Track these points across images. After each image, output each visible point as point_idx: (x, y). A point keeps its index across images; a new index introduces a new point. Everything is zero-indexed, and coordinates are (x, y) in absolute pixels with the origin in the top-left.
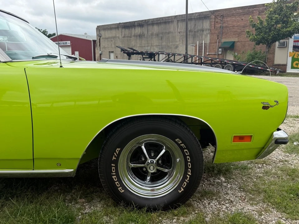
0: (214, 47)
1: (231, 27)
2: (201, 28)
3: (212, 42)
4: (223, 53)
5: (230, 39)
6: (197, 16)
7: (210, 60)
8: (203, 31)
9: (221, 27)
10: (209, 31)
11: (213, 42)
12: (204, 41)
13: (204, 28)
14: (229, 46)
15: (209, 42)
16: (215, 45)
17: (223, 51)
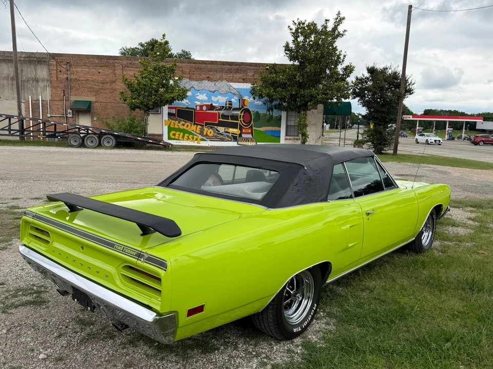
0: (59, 107)
1: (83, 80)
2: (33, 76)
3: (55, 99)
4: (74, 116)
5: (84, 97)
6: (25, 57)
7: (76, 128)
8: (37, 81)
9: (67, 79)
10: (49, 83)
11: (57, 99)
12: (40, 97)
13: (38, 76)
14: (86, 108)
15: (50, 99)
16: (60, 103)
17: (75, 114)
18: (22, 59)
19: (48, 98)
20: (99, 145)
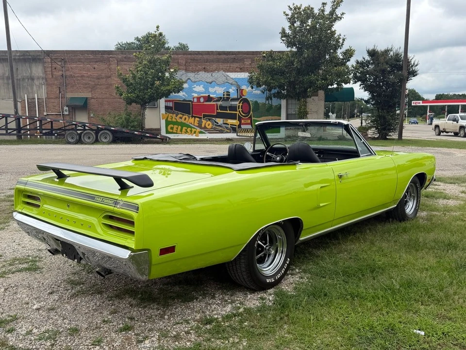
0: (55, 104)
1: (78, 77)
2: (28, 74)
3: (51, 97)
4: (71, 113)
5: (80, 94)
6: (19, 56)
8: (33, 79)
9: (62, 76)
10: (44, 81)
11: (53, 97)
12: (36, 95)
13: (33, 74)
14: (83, 104)
15: (46, 96)
16: (56, 101)
17: (71, 111)
18: (17, 58)
19: (44, 96)
20: (97, 141)
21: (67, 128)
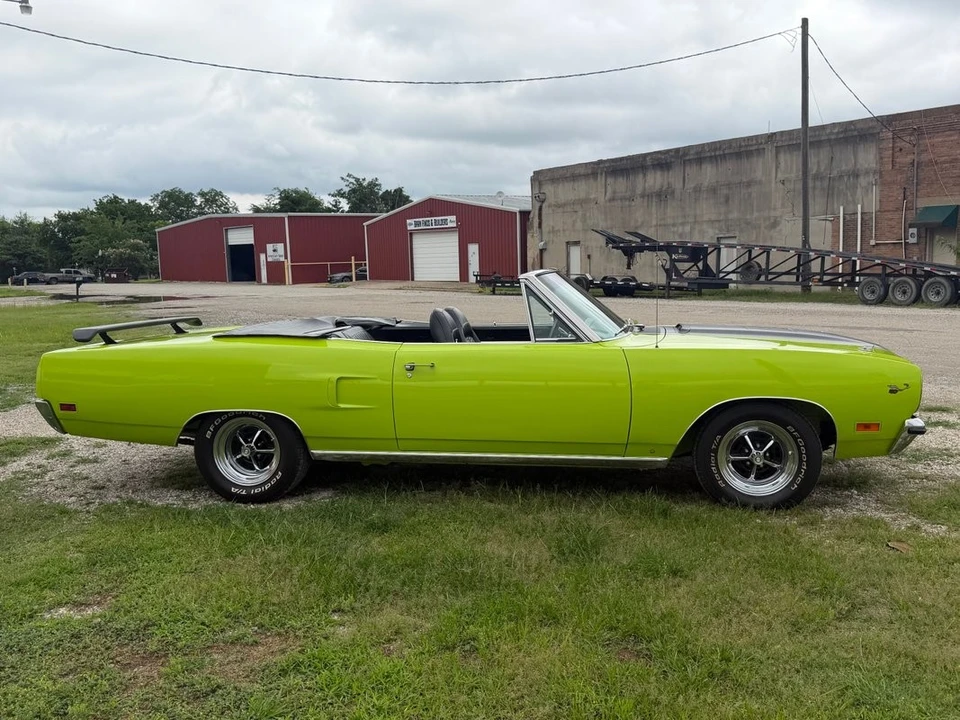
0: (893, 223)
1: (945, 162)
2: (850, 166)
3: (886, 209)
4: (923, 240)
5: (946, 199)
6: (838, 133)
7: (878, 264)
8: (856, 175)
9: (913, 163)
10: (877, 177)
11: (891, 208)
12: (859, 206)
13: (858, 166)
14: (941, 221)
15: (878, 208)
16: (896, 216)
17: (924, 235)
18: (833, 137)
19: (873, 208)
20: (918, 300)
21: (867, 271)
